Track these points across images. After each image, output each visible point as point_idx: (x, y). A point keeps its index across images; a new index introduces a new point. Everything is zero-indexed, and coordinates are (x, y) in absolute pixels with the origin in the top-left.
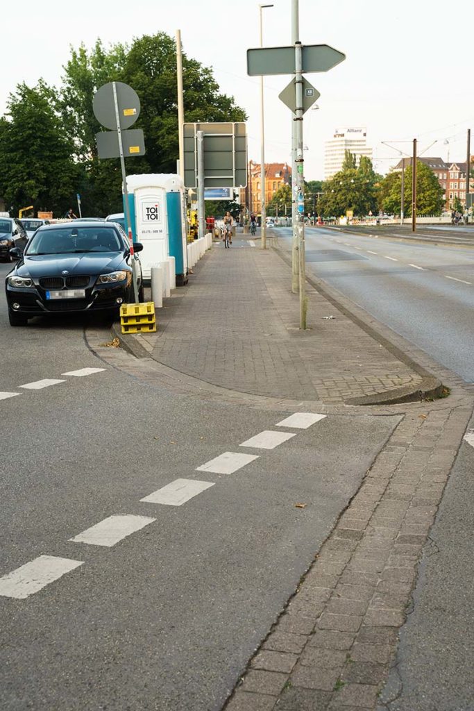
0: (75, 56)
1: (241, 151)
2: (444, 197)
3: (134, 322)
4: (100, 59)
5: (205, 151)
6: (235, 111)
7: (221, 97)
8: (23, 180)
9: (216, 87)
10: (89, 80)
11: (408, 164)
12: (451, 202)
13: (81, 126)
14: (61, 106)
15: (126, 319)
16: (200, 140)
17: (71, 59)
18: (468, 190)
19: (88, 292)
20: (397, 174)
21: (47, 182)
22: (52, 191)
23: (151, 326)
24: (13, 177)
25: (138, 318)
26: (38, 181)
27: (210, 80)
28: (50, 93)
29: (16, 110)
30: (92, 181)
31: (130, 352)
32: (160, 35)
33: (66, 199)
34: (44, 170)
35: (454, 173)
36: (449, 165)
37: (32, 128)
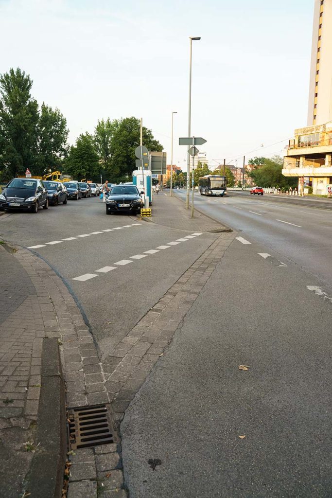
0: (99, 123)
1: (165, 162)
2: (235, 180)
3: (145, 213)
4: (109, 125)
5: (152, 162)
6: (159, 146)
7: (154, 141)
8: (81, 169)
9: (153, 137)
10: (104, 133)
11: (222, 167)
12: (238, 182)
13: (101, 150)
14: (94, 142)
15: (143, 212)
16: (150, 158)
17: (98, 124)
18: (243, 178)
19: (130, 205)
20: (217, 171)
21: (89, 170)
22: (91, 173)
23: (150, 215)
24: (77, 168)
25: (146, 212)
26: (86, 169)
27: (151, 134)
28: (90, 137)
29: (79, 143)
30: (106, 170)
31: (146, 221)
32: (133, 118)
33: (96, 176)
34: (89, 166)
35: (239, 171)
36: (237, 168)
37: (85, 150)
